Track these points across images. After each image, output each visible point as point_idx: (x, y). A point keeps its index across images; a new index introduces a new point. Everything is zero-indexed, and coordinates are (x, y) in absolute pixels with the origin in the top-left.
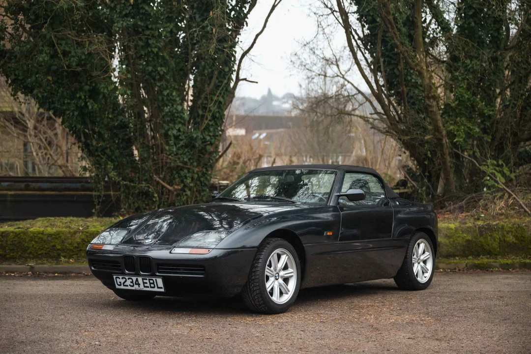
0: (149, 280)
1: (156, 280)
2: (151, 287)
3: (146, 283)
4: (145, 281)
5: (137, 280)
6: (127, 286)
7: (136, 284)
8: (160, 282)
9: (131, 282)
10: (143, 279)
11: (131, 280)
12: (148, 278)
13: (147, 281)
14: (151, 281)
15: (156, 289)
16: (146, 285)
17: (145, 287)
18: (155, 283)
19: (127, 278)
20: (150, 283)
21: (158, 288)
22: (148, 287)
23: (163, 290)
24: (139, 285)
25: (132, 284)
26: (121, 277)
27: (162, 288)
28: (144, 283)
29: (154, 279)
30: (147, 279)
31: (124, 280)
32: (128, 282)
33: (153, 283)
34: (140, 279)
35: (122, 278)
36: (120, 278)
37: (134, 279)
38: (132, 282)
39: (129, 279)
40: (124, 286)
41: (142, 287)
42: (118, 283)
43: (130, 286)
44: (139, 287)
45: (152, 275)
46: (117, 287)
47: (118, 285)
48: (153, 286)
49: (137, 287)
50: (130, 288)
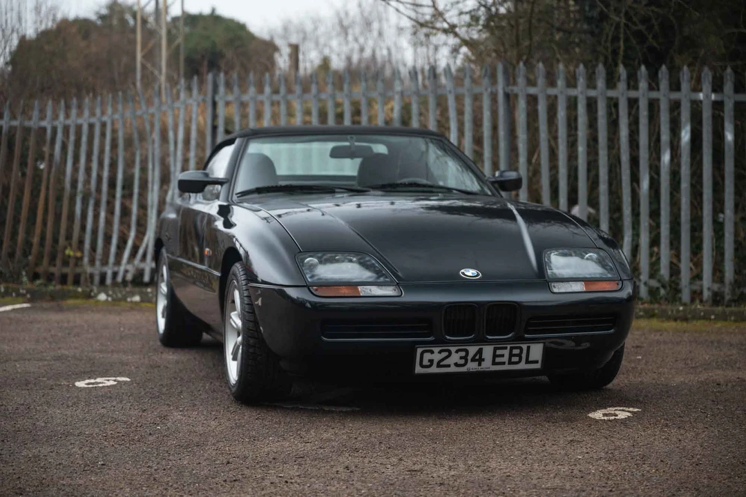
0: (512, 349)
1: (528, 348)
2: (510, 363)
3: (502, 356)
4: (499, 352)
5: (480, 352)
6: (449, 366)
7: (473, 360)
8: (537, 351)
9: (461, 358)
10: (496, 349)
11: (463, 354)
12: (509, 346)
13: (506, 353)
14: (516, 351)
15: (522, 366)
16: (498, 360)
17: (494, 363)
18: (524, 355)
19: (453, 349)
20: (511, 355)
21: (528, 362)
22: (503, 363)
23: (537, 366)
24: (481, 360)
25: (462, 362)
26: (436, 350)
27: (536, 362)
28: (495, 356)
29: (524, 347)
30: (506, 348)
31: (445, 354)
32: (455, 358)
33: (520, 355)
34: (488, 350)
35: (440, 352)
36: (432, 352)
37: (473, 350)
38: (465, 358)
39: (457, 352)
40: (439, 365)
41: (487, 365)
42: (426, 362)
43: (456, 365)
44: (480, 365)
45: (518, 339)
46: (418, 370)
47: (423, 366)
48: (515, 359)
49: (472, 366)
50: (454, 369)
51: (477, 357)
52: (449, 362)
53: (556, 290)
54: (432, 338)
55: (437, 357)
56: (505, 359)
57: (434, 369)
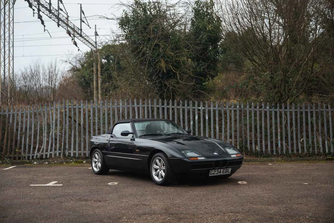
2: (225, 173)
4: (224, 171)
6: (215, 174)
8: (230, 170)
11: (218, 171)
13: (225, 170)
14: (227, 170)
15: (227, 173)
16: (223, 172)
17: (223, 173)
19: (216, 170)
20: (226, 171)
21: (228, 172)
23: (230, 173)
24: (220, 172)
25: (217, 173)
26: (213, 171)
28: (223, 171)
29: (228, 169)
31: (215, 171)
32: (216, 172)
33: (227, 171)
34: (222, 170)
36: (212, 171)
37: (219, 170)
40: (213, 174)
41: (222, 174)
42: (211, 174)
43: (216, 174)
45: (227, 167)
46: (210, 175)
47: (210, 174)
48: (226, 172)
49: (219, 174)
50: (216, 175)
52: (215, 173)
53: (232, 157)
54: (212, 168)
55: (213, 172)
56: (225, 172)
57: (212, 175)
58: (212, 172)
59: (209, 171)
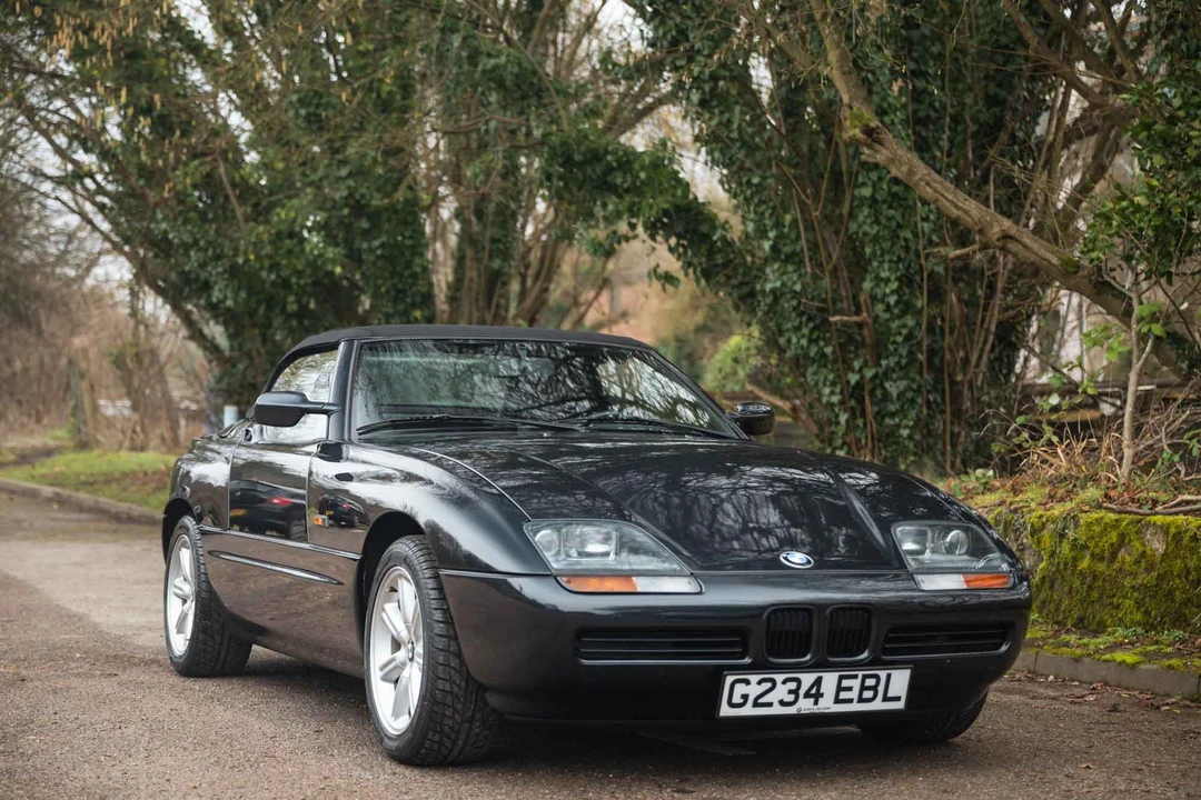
0: (865, 677)
1: (889, 676)
2: (861, 700)
3: (850, 689)
4: (845, 683)
5: (818, 682)
6: (770, 705)
7: (807, 695)
8: (900, 681)
9: (790, 692)
10: (841, 678)
11: (793, 685)
12: (860, 674)
13: (856, 684)
14: (870, 682)
15: (878, 705)
16: (843, 695)
17: (837, 701)
18: (881, 689)
19: (779, 678)
20: (863, 688)
21: (886, 699)
22: (850, 701)
23: (900, 705)
24: (818, 696)
25: (791, 698)
26: (754, 678)
27: (898, 699)
28: (840, 689)
29: (883, 674)
30: (856, 677)
31: (769, 685)
32: (781, 692)
33: (874, 688)
34: (830, 680)
35: (759, 683)
36: (747, 682)
37: (807, 679)
38: (795, 691)
39: (784, 682)
40: (756, 704)
41: (827, 704)
42: (737, 699)
43: (782, 703)
44: (816, 703)
45: (875, 662)
46: (725, 711)
47: (731, 705)
48: (868, 694)
49: (805, 706)
50: (777, 710)
51: (813, 691)
52: (772, 697)
53: (925, 586)
54: (747, 660)
55: (754, 690)
56: (854, 695)
57: (748, 710)
58: (740, 689)
59: (716, 677)
